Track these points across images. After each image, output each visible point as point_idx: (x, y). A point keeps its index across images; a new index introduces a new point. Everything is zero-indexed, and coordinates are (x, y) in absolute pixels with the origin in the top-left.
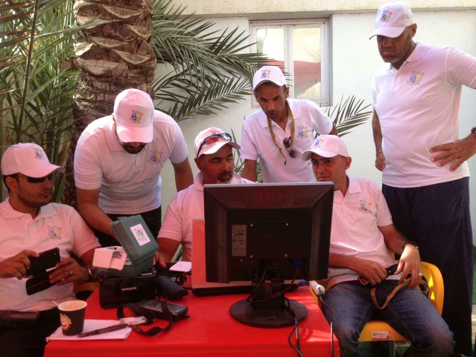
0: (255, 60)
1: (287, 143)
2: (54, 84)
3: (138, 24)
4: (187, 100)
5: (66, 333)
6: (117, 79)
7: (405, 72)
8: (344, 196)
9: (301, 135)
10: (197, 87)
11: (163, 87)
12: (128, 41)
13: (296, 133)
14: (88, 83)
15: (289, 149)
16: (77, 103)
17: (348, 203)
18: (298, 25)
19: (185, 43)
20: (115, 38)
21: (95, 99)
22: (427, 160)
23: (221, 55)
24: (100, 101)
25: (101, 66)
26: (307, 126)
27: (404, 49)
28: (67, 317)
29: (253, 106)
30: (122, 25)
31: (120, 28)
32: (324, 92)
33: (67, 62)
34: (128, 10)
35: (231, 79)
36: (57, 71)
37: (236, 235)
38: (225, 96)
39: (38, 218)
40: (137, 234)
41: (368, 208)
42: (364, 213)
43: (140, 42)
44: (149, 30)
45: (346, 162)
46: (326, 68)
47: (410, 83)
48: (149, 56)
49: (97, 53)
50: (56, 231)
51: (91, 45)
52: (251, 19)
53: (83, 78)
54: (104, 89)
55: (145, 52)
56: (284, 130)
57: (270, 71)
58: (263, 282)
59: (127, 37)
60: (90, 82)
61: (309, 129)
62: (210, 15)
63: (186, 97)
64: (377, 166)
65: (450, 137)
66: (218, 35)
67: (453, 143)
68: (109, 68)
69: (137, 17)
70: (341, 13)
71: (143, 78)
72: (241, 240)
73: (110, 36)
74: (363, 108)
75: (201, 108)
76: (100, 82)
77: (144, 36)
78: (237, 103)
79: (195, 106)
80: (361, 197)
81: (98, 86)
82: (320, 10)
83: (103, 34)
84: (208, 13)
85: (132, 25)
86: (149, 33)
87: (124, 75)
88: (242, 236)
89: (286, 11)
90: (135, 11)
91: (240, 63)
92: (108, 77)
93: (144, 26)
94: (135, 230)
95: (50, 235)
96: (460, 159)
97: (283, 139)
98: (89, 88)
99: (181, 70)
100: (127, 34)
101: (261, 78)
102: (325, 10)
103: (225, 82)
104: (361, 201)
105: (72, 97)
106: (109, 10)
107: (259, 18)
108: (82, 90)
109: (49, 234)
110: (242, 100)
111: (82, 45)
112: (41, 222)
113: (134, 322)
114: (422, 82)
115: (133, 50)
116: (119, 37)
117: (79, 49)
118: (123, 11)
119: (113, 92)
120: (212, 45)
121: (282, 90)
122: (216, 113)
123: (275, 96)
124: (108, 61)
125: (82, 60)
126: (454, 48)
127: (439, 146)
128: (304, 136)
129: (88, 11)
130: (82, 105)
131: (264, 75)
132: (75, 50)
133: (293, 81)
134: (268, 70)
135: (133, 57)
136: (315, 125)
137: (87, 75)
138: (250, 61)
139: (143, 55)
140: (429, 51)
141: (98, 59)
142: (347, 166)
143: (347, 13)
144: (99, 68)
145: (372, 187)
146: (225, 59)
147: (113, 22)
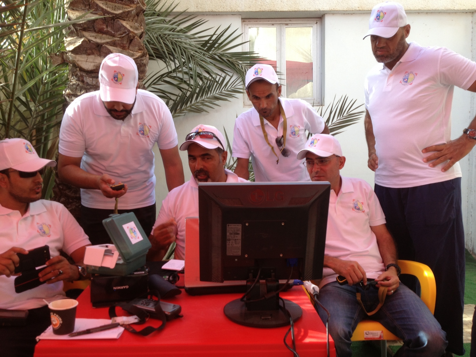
0: (247, 58)
1: (279, 142)
2: (44, 79)
3: (130, 19)
4: (179, 98)
5: (57, 332)
7: (398, 73)
8: (337, 195)
9: (293, 134)
10: (188, 85)
11: (154, 84)
12: (119, 36)
13: (289, 132)
14: (79, 78)
15: (281, 148)
16: (67, 98)
17: (342, 203)
18: (291, 25)
19: (177, 39)
20: (107, 33)
22: (419, 159)
23: (213, 53)
25: (92, 61)
26: (299, 125)
27: (397, 50)
28: (57, 316)
29: (245, 105)
30: (114, 20)
31: (112, 23)
32: (316, 92)
33: (56, 57)
34: (120, 5)
35: (223, 77)
36: (47, 66)
37: (231, 234)
38: (217, 94)
39: (28, 214)
40: (130, 232)
41: (361, 208)
42: (357, 212)
43: (132, 38)
44: (141, 26)
45: (341, 162)
46: (318, 67)
47: (403, 83)
48: (141, 52)
49: (88, 48)
50: (46, 229)
51: (82, 40)
52: (243, 17)
53: (73, 74)
54: (94, 85)
55: (137, 48)
56: (277, 128)
57: (263, 69)
58: (258, 281)
59: (119, 33)
60: (80, 78)
61: (302, 128)
62: (203, 12)
63: (178, 94)
64: (369, 166)
65: (442, 138)
66: (211, 32)
67: (445, 144)
69: (129, 12)
70: (333, 13)
72: (236, 240)
73: (101, 31)
74: (355, 108)
75: (193, 105)
76: (90, 77)
77: (136, 32)
78: (229, 101)
79: (187, 104)
80: (354, 197)
81: (88, 82)
82: (312, 10)
83: (94, 29)
84: (200, 10)
85: (124, 20)
86: (141, 29)
88: (237, 236)
89: (279, 10)
90: (127, 7)
91: (233, 61)
93: (136, 22)
94: (128, 227)
95: (39, 233)
96: (452, 160)
97: (275, 137)
98: (80, 83)
99: (173, 67)
100: (119, 30)
101: (254, 75)
102: (317, 10)
103: (217, 80)
104: (354, 200)
105: (62, 92)
106: (101, 5)
107: (251, 17)
108: (72, 86)
109: (38, 231)
110: (234, 98)
111: (73, 39)
112: (30, 219)
113: (126, 321)
114: (415, 83)
115: (125, 45)
116: (111, 32)
117: (70, 43)
118: (115, 6)
120: (204, 42)
121: (274, 88)
122: (208, 111)
123: (267, 94)
124: (99, 57)
125: (72, 55)
126: (447, 49)
127: (432, 146)
128: (296, 135)
129: (79, 5)
131: (256, 73)
132: (65, 45)
133: (285, 81)
134: (261, 68)
136: (307, 124)
137: (77, 70)
138: (242, 59)
139: (135, 51)
140: (422, 52)
141: (89, 55)
142: (341, 166)
143: (339, 14)
144: (90, 64)
145: (364, 187)
146: (217, 57)
147: (105, 17)
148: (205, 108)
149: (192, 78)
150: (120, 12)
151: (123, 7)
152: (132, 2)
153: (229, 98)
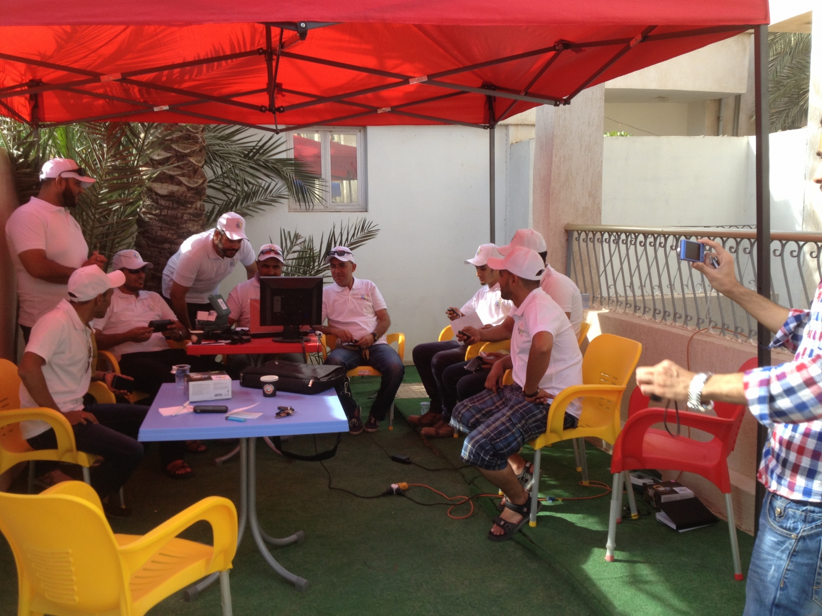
3: (195, 156)
6: (178, 198)
8: (349, 290)
12: (188, 169)
16: (143, 215)
17: (353, 295)
18: (335, 132)
20: (177, 167)
21: (159, 214)
23: (258, 158)
24: (164, 215)
25: (166, 188)
30: (184, 158)
31: (182, 160)
32: (361, 198)
34: (188, 145)
37: (276, 301)
38: (262, 199)
41: (366, 298)
42: (363, 301)
43: (197, 170)
44: (202, 159)
45: (353, 266)
48: (203, 179)
49: (163, 178)
50: (152, 307)
51: (159, 172)
53: (149, 196)
54: (167, 206)
55: (200, 176)
59: (187, 166)
60: (155, 200)
68: (173, 190)
69: (194, 151)
71: (198, 197)
72: (278, 304)
74: (373, 226)
83: (168, 164)
85: (191, 157)
87: (184, 196)
88: (279, 302)
90: (194, 146)
91: (277, 168)
92: (171, 197)
93: (199, 156)
98: (154, 204)
100: (187, 164)
104: (361, 293)
105: (137, 210)
108: (147, 206)
111: (149, 170)
112: (141, 301)
115: (191, 176)
116: (181, 166)
118: (185, 147)
119: (175, 208)
120: (250, 148)
124: (171, 185)
125: (148, 182)
130: (147, 217)
132: (142, 174)
135: (191, 182)
137: (152, 194)
138: (286, 165)
139: (198, 179)
141: (163, 183)
142: (353, 270)
144: (164, 190)
145: (370, 285)
146: (262, 163)
147: (177, 155)
148: (249, 212)
149: (239, 185)
150: (188, 151)
151: (190, 148)
152: (197, 142)
153: (273, 204)
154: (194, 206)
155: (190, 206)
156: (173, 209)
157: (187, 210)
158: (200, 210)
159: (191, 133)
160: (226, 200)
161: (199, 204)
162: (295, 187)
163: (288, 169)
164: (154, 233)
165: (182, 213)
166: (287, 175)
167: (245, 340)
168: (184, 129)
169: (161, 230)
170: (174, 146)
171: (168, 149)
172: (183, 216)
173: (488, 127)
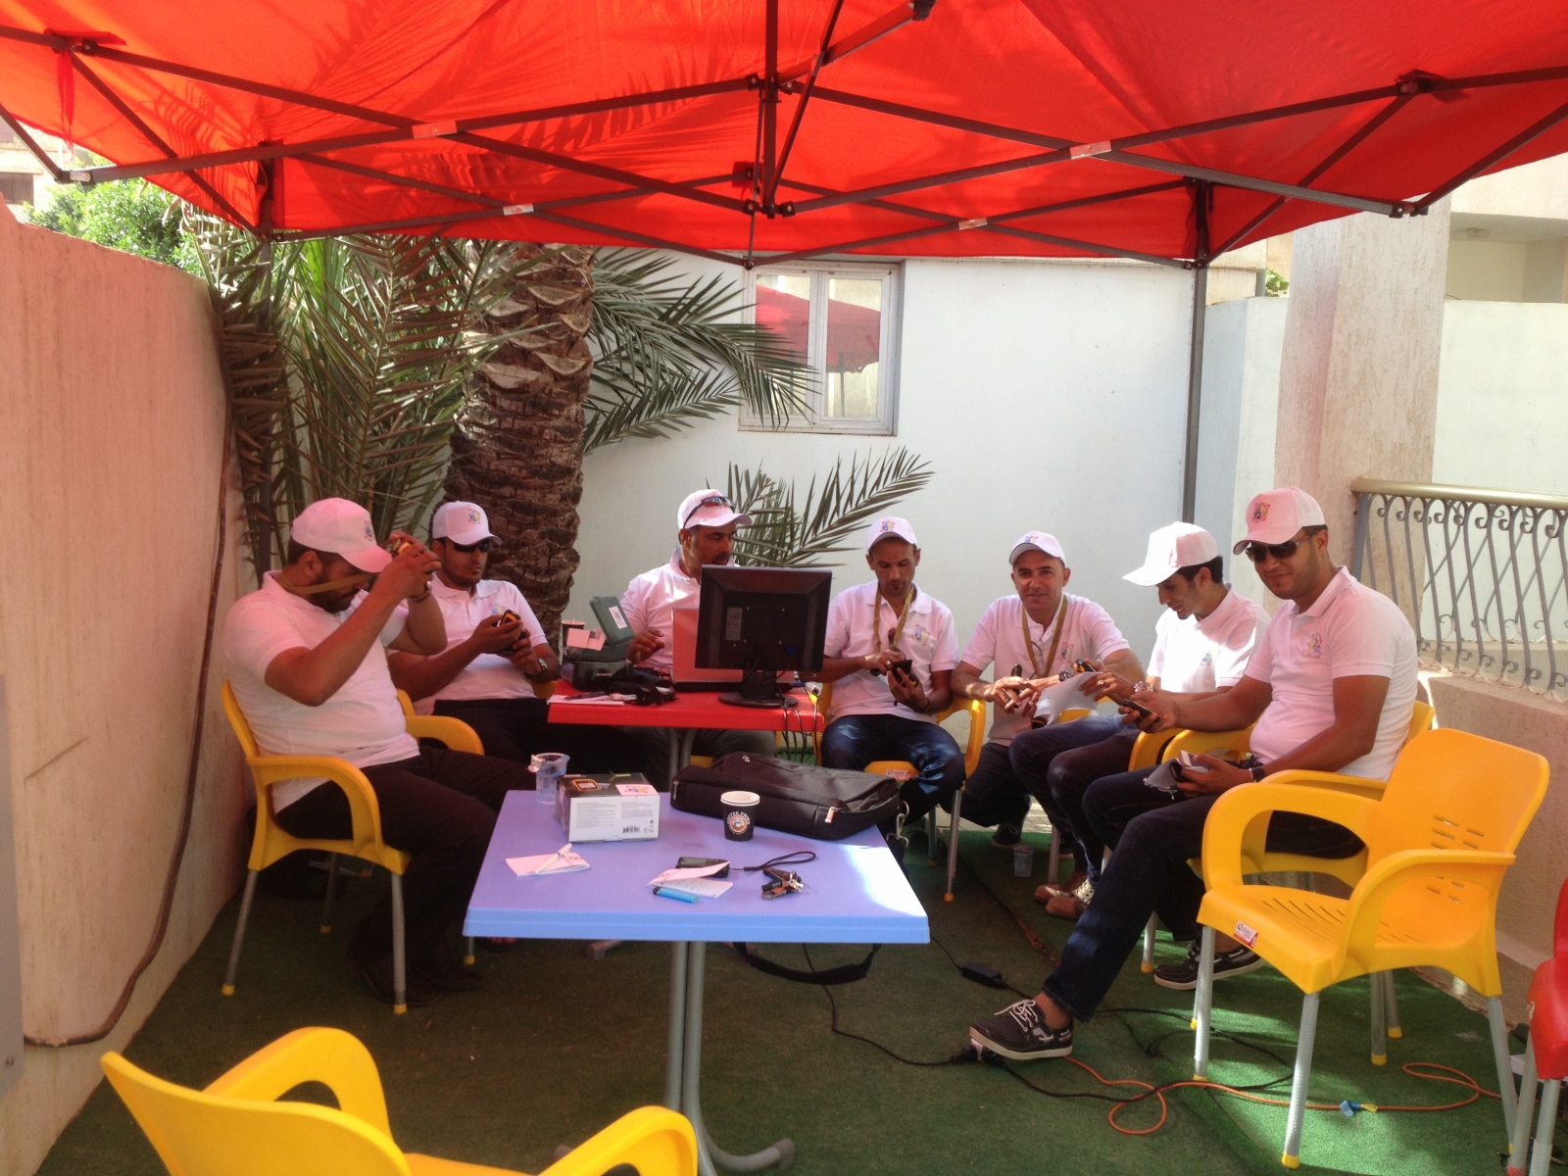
3: (573, 312)
6: (536, 396)
10: (634, 383)
12: (558, 338)
14: (488, 399)
16: (463, 428)
18: (839, 273)
21: (497, 426)
23: (686, 323)
24: (505, 430)
25: (512, 375)
29: (741, 425)
30: (551, 315)
31: (547, 318)
32: (883, 408)
34: (560, 290)
37: (731, 618)
38: (689, 404)
39: (476, 596)
43: (574, 339)
44: (585, 317)
48: (584, 360)
49: (508, 355)
53: (478, 390)
54: (513, 411)
55: (579, 354)
59: (556, 332)
60: (490, 398)
66: (686, 284)
68: (526, 380)
69: (572, 302)
71: (573, 395)
72: (735, 624)
75: (641, 424)
76: (508, 399)
77: (580, 330)
78: (711, 418)
83: (519, 325)
85: (565, 313)
86: (587, 322)
87: (547, 391)
88: (737, 620)
90: (571, 292)
91: (722, 342)
92: (522, 393)
93: (581, 313)
98: (488, 406)
100: (556, 328)
103: (693, 376)
108: (473, 409)
110: (722, 413)
111: (479, 337)
115: (563, 351)
116: (544, 331)
118: (554, 292)
119: (527, 416)
120: (672, 301)
122: (667, 435)
124: (523, 369)
125: (478, 360)
130: (473, 432)
135: (563, 363)
137: (484, 384)
139: (576, 359)
141: (508, 364)
144: (509, 379)
146: (692, 332)
147: (537, 308)
148: (662, 429)
150: (562, 301)
151: (564, 294)
152: (579, 285)
153: (711, 414)
154: (565, 413)
155: (557, 412)
156: (525, 417)
157: (551, 420)
158: (576, 421)
159: (567, 266)
160: (620, 404)
161: (574, 408)
162: (754, 382)
163: (742, 346)
164: (484, 464)
165: (541, 426)
166: (741, 358)
167: (664, 695)
168: (555, 257)
169: (499, 459)
170: (533, 291)
171: (520, 295)
172: (543, 431)
173: (1194, 265)
